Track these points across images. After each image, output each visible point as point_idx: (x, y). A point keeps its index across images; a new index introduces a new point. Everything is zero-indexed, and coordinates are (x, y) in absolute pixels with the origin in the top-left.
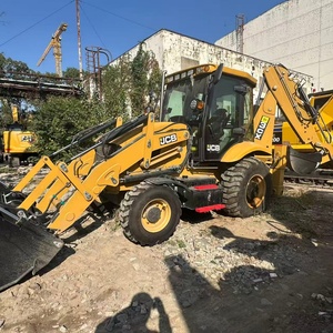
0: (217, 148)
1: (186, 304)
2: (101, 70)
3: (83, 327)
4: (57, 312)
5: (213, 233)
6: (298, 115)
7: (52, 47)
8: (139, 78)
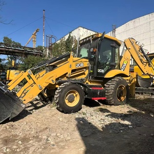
0: (103, 71)
1: (84, 135)
2: (52, 45)
3: (30, 142)
4: (18, 136)
5: (100, 111)
6: (141, 60)
7: (32, 38)
8: (68, 48)
